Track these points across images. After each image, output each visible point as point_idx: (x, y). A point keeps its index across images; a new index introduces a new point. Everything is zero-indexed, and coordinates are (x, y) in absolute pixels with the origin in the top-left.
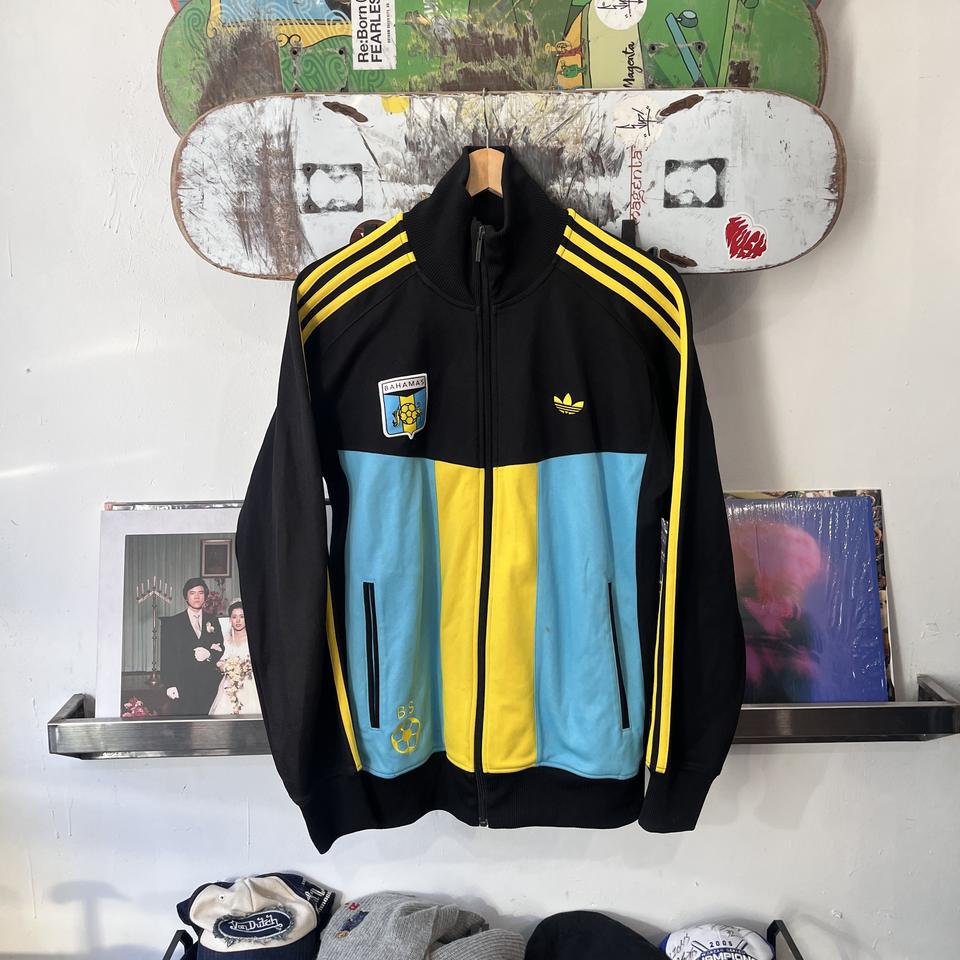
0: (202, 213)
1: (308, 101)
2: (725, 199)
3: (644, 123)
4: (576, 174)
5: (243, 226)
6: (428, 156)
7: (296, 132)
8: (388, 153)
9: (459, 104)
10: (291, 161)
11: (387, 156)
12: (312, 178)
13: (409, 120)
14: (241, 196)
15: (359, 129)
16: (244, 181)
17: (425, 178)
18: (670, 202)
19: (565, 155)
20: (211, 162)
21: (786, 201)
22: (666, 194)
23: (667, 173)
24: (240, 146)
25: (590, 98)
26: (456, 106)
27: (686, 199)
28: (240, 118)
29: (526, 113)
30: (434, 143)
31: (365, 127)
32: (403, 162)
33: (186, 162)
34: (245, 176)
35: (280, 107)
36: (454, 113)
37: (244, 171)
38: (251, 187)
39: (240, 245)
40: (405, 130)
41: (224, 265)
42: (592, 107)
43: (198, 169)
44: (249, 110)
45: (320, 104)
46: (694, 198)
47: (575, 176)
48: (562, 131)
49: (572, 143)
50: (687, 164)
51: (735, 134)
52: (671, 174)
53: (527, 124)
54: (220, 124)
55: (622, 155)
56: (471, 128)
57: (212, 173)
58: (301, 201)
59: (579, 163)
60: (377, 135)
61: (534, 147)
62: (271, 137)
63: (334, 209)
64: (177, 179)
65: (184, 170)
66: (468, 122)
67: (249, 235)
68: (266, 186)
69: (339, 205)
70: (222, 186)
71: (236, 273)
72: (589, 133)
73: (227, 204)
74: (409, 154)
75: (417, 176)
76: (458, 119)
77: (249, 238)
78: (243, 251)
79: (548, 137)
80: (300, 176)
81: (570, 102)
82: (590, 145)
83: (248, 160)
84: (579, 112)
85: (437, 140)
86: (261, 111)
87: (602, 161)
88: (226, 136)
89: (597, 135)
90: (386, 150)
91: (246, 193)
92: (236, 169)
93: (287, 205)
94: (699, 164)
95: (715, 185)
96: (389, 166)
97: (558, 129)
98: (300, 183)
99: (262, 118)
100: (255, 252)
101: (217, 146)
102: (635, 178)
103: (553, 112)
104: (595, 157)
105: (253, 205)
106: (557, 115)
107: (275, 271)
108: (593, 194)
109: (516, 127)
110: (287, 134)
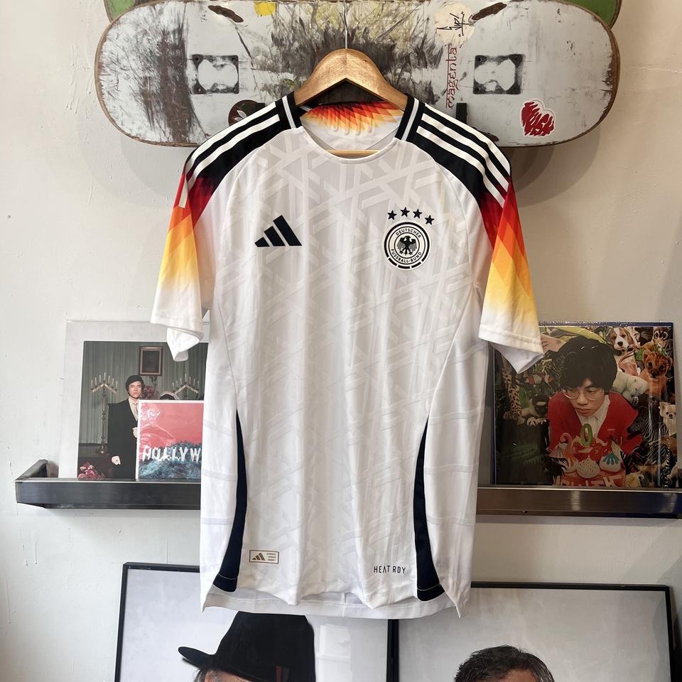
0: (117, 94)
1: (197, 5)
2: (522, 87)
3: (459, 25)
4: (405, 66)
5: (147, 105)
6: (290, 50)
7: (187, 29)
8: (258, 48)
9: (314, 9)
10: (184, 53)
11: (258, 50)
12: (200, 66)
13: (275, 21)
14: (146, 80)
15: (236, 28)
16: (148, 68)
17: (287, 68)
18: (479, 89)
19: (397, 51)
20: (124, 53)
21: (570, 90)
22: (476, 83)
23: (476, 66)
24: (145, 41)
25: (417, 5)
26: (312, 11)
27: (491, 87)
28: (145, 19)
29: (366, 16)
30: (294, 39)
31: (241, 26)
32: (270, 55)
33: (106, 54)
34: (148, 64)
35: (175, 9)
36: (310, 16)
37: (148, 60)
38: (154, 74)
39: (145, 119)
40: (272, 29)
41: (134, 135)
42: (418, 12)
43: (114, 59)
44: (151, 11)
45: (206, 7)
46: (498, 86)
47: (404, 68)
48: (394, 32)
49: (402, 40)
50: (492, 59)
51: (531, 34)
52: (480, 67)
53: (367, 26)
54: (130, 23)
55: (441, 52)
56: (323, 28)
57: (124, 62)
58: (191, 84)
59: (407, 57)
60: (250, 33)
61: (372, 44)
62: (168, 33)
63: (217, 91)
64: (99, 67)
65: (104, 60)
66: (321, 23)
67: (152, 111)
68: (165, 71)
69: (220, 88)
70: (132, 72)
71: (143, 141)
72: (416, 33)
73: (135, 86)
74: (275, 48)
75: (281, 66)
76: (313, 21)
77: (152, 114)
78: (148, 124)
79: (383, 36)
80: (190, 64)
81: (401, 8)
82: (416, 43)
83: (151, 52)
84: (408, 17)
85: (297, 38)
86: (161, 12)
87: (425, 55)
88: (134, 33)
89: (422, 35)
90: (256, 44)
91: (149, 77)
92: (142, 58)
93: (181, 88)
94: (501, 59)
95: (514, 76)
96: (259, 58)
97: (391, 29)
98: (190, 70)
99: (162, 18)
100: (156, 125)
101: (128, 40)
102: (451, 70)
103: (388, 15)
104: (419, 52)
105: (154, 87)
106: (390, 19)
107: (171, 139)
108: (418, 82)
109: (358, 27)
110: (180, 31)
